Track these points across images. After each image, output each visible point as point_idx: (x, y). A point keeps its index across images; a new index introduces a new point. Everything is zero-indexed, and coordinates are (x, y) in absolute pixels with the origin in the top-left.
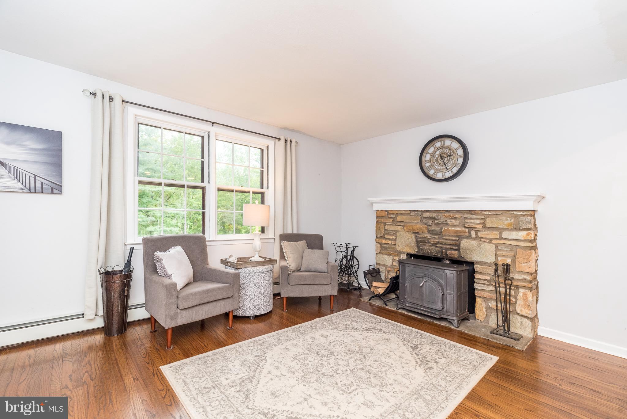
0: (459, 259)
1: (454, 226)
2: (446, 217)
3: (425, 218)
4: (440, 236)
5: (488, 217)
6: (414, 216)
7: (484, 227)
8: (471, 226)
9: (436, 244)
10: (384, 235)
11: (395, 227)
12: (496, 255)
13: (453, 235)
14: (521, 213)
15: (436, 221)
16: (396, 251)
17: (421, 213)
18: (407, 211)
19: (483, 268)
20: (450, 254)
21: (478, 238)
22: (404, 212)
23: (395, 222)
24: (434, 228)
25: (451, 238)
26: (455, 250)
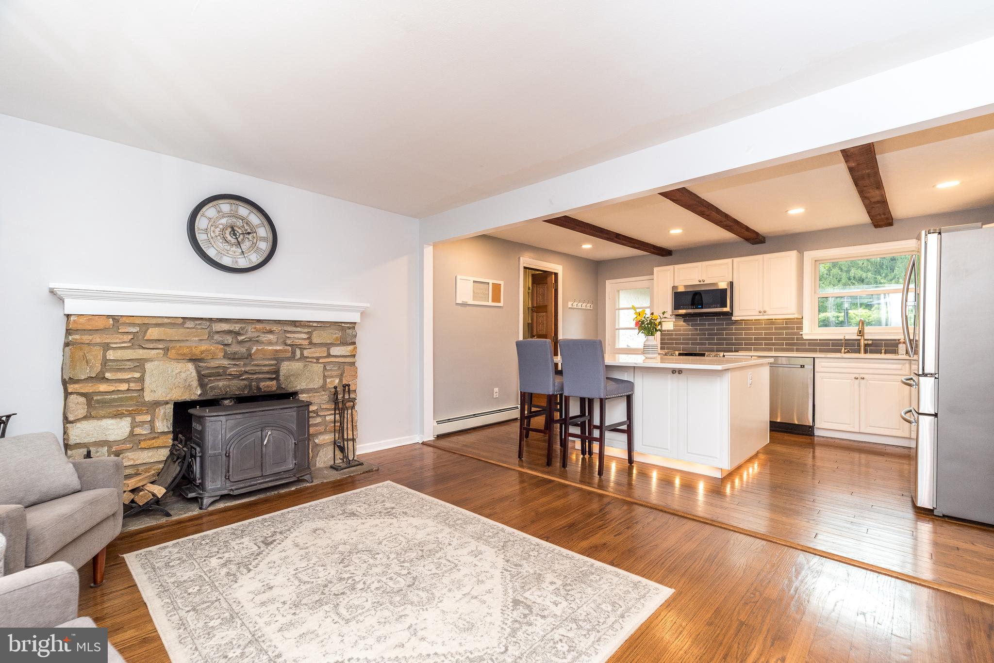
0: (279, 392)
1: (270, 343)
2: (258, 331)
3: (218, 332)
4: (247, 361)
5: (315, 330)
6: (194, 328)
7: (311, 343)
8: (296, 342)
9: (241, 375)
10: (102, 372)
11: (141, 351)
12: (324, 376)
13: (269, 357)
14: (348, 325)
15: (240, 338)
16: (145, 404)
17: (208, 324)
18: (176, 319)
19: (310, 397)
20: (265, 387)
21: (303, 358)
22: (166, 321)
23: (137, 341)
24: (235, 348)
25: (267, 363)
26: (272, 379)
